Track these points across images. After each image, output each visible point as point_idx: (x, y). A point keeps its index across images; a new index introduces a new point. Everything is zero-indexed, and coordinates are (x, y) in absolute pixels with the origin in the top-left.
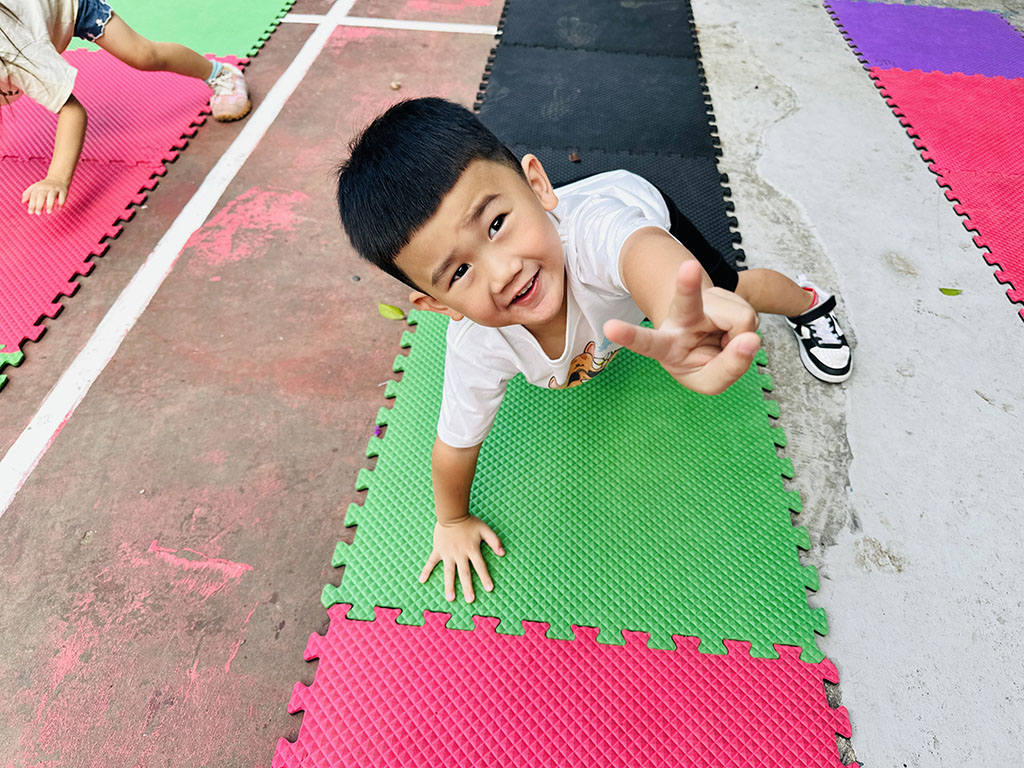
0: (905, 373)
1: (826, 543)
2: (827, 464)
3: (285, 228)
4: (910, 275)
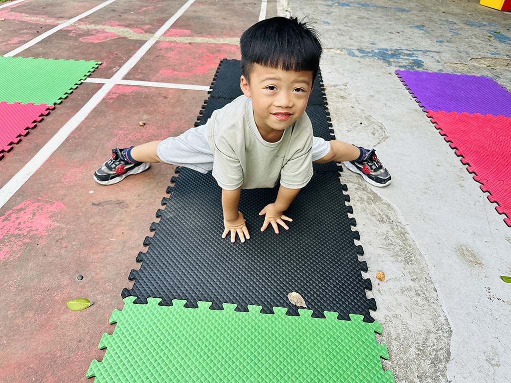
4: (477, 265)
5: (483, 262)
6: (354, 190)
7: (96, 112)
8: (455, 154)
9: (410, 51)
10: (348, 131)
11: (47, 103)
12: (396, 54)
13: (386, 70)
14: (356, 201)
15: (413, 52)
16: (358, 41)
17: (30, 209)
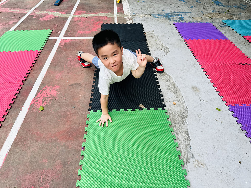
0: (199, 117)
1: (187, 163)
2: (185, 142)
3: (55, 96)
4: (198, 92)
5: (200, 90)
7: (58, 51)
8: (193, 56)
10: (155, 51)
11: (38, 50)
12: (173, 15)
13: (169, 23)
14: (159, 76)
15: (180, 13)
16: (157, 10)
17: (48, 89)
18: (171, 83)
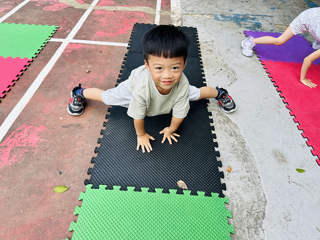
3: (34, 146)
4: (284, 162)
5: (287, 160)
6: (216, 116)
7: (59, 63)
8: (276, 90)
9: (254, 16)
10: (213, 75)
11: (27, 57)
12: (245, 18)
13: (238, 30)
14: (217, 123)
15: (256, 16)
16: (221, 8)
17: (26, 131)
18: (237, 140)
